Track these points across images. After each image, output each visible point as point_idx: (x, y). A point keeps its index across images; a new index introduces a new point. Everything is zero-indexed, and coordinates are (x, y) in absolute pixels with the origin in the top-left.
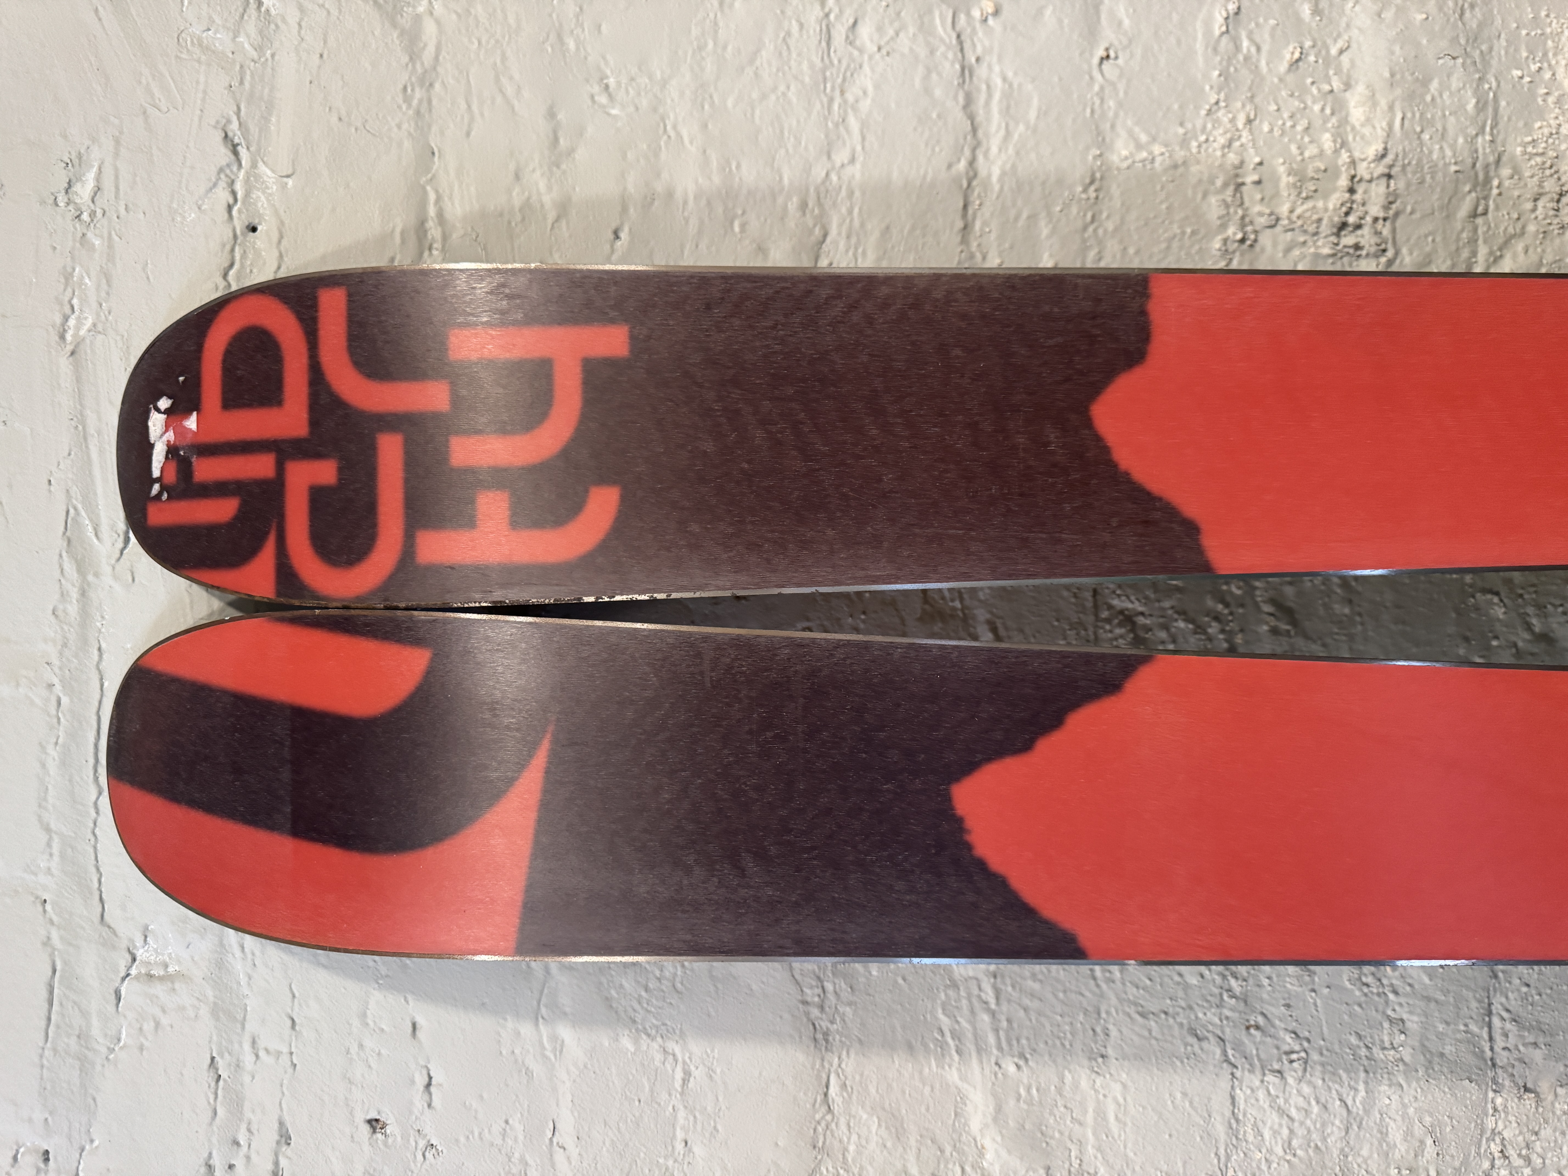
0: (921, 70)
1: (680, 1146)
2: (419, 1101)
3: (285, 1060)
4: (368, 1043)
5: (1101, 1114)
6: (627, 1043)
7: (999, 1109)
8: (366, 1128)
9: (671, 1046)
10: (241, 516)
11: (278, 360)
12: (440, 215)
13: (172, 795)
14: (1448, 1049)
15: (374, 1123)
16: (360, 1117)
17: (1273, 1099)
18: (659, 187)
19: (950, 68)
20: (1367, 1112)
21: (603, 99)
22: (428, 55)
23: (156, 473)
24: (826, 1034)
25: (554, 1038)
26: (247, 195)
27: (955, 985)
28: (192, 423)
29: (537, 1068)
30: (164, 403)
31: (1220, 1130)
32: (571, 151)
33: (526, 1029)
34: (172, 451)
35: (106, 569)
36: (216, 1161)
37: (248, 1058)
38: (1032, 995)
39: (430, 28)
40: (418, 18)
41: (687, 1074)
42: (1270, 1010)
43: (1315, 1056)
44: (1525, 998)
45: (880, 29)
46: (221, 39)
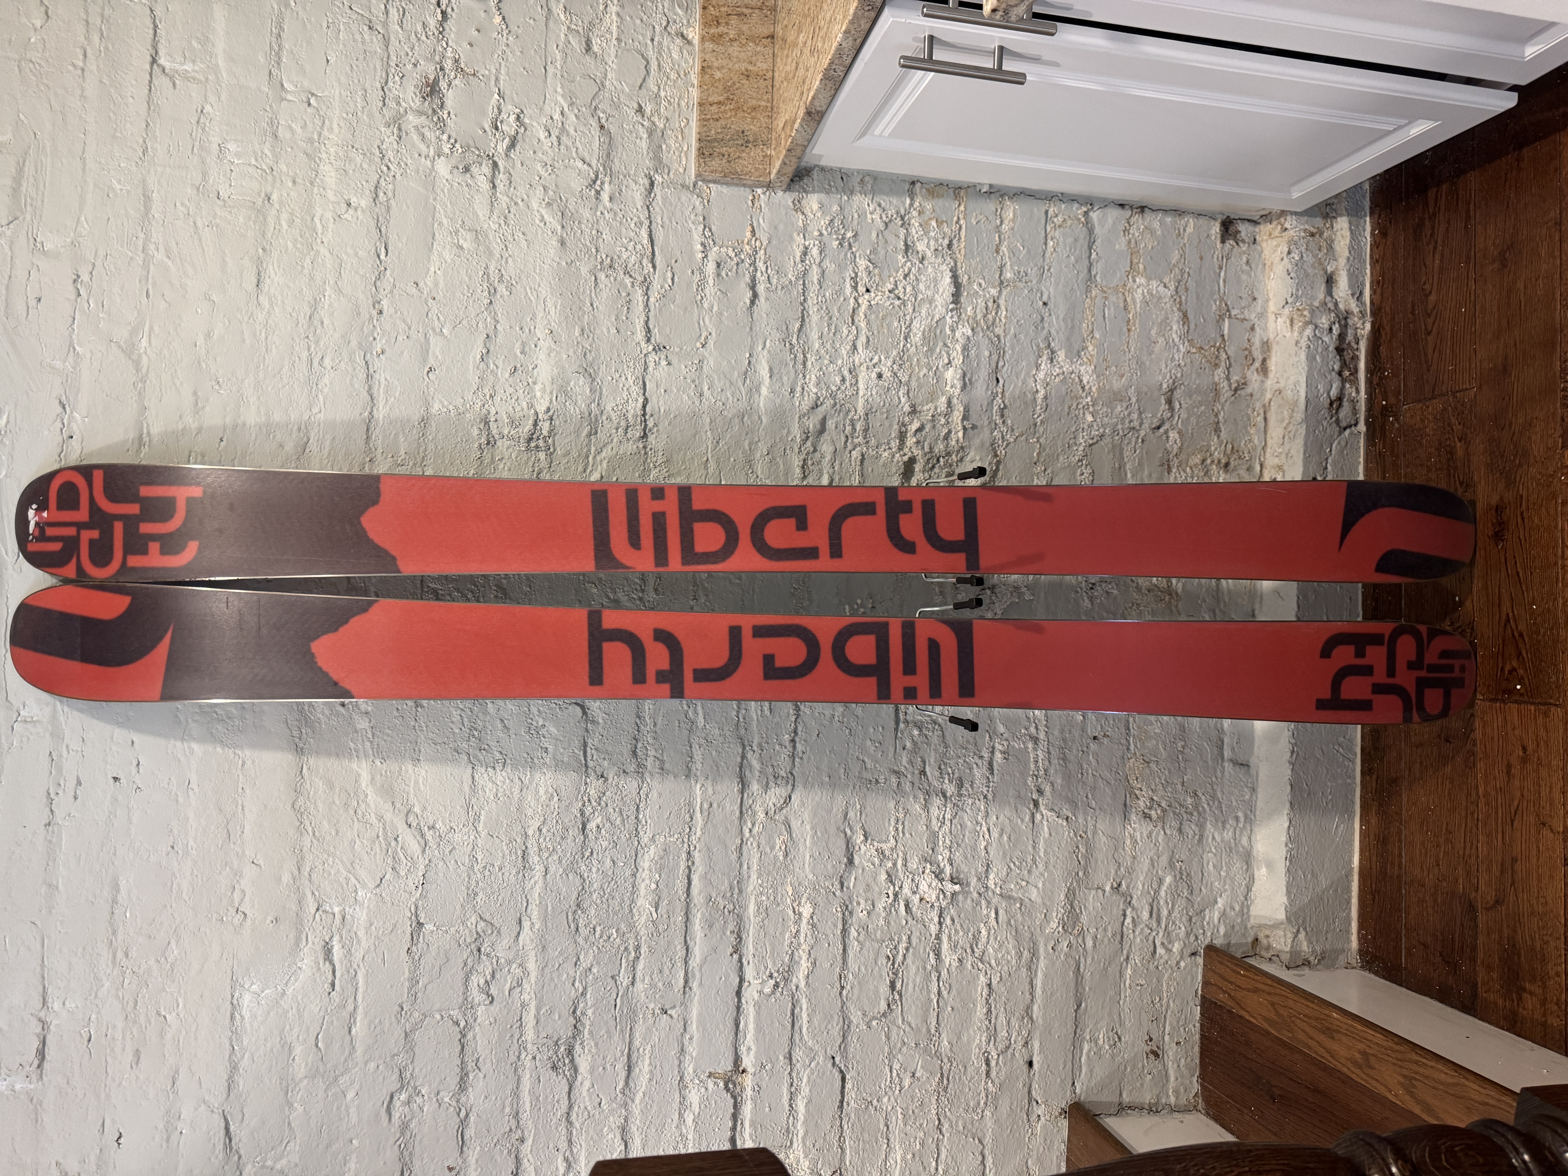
0: (349, 377)
1: (240, 790)
2: (134, 770)
3: (80, 754)
4: (113, 748)
5: (416, 782)
6: (219, 750)
7: (373, 779)
8: (112, 781)
9: (237, 751)
10: (63, 549)
11: (78, 493)
12: (148, 433)
13: (35, 650)
14: (565, 759)
15: (116, 779)
16: (110, 776)
17: (490, 779)
18: (240, 422)
19: (362, 376)
20: (530, 783)
21: (217, 387)
22: (144, 371)
23: (31, 531)
24: (302, 749)
25: (190, 748)
26: (69, 424)
27: (356, 732)
28: (45, 514)
29: (182, 759)
30: (34, 506)
31: (467, 789)
32: (203, 408)
33: (179, 744)
34: (37, 524)
35: (10, 567)
36: (51, 791)
37: (65, 753)
38: (388, 735)
39: (145, 359)
40: (140, 355)
41: (244, 763)
42: (490, 743)
43: (508, 761)
44: (600, 741)
45: (333, 360)
46: (58, 364)
